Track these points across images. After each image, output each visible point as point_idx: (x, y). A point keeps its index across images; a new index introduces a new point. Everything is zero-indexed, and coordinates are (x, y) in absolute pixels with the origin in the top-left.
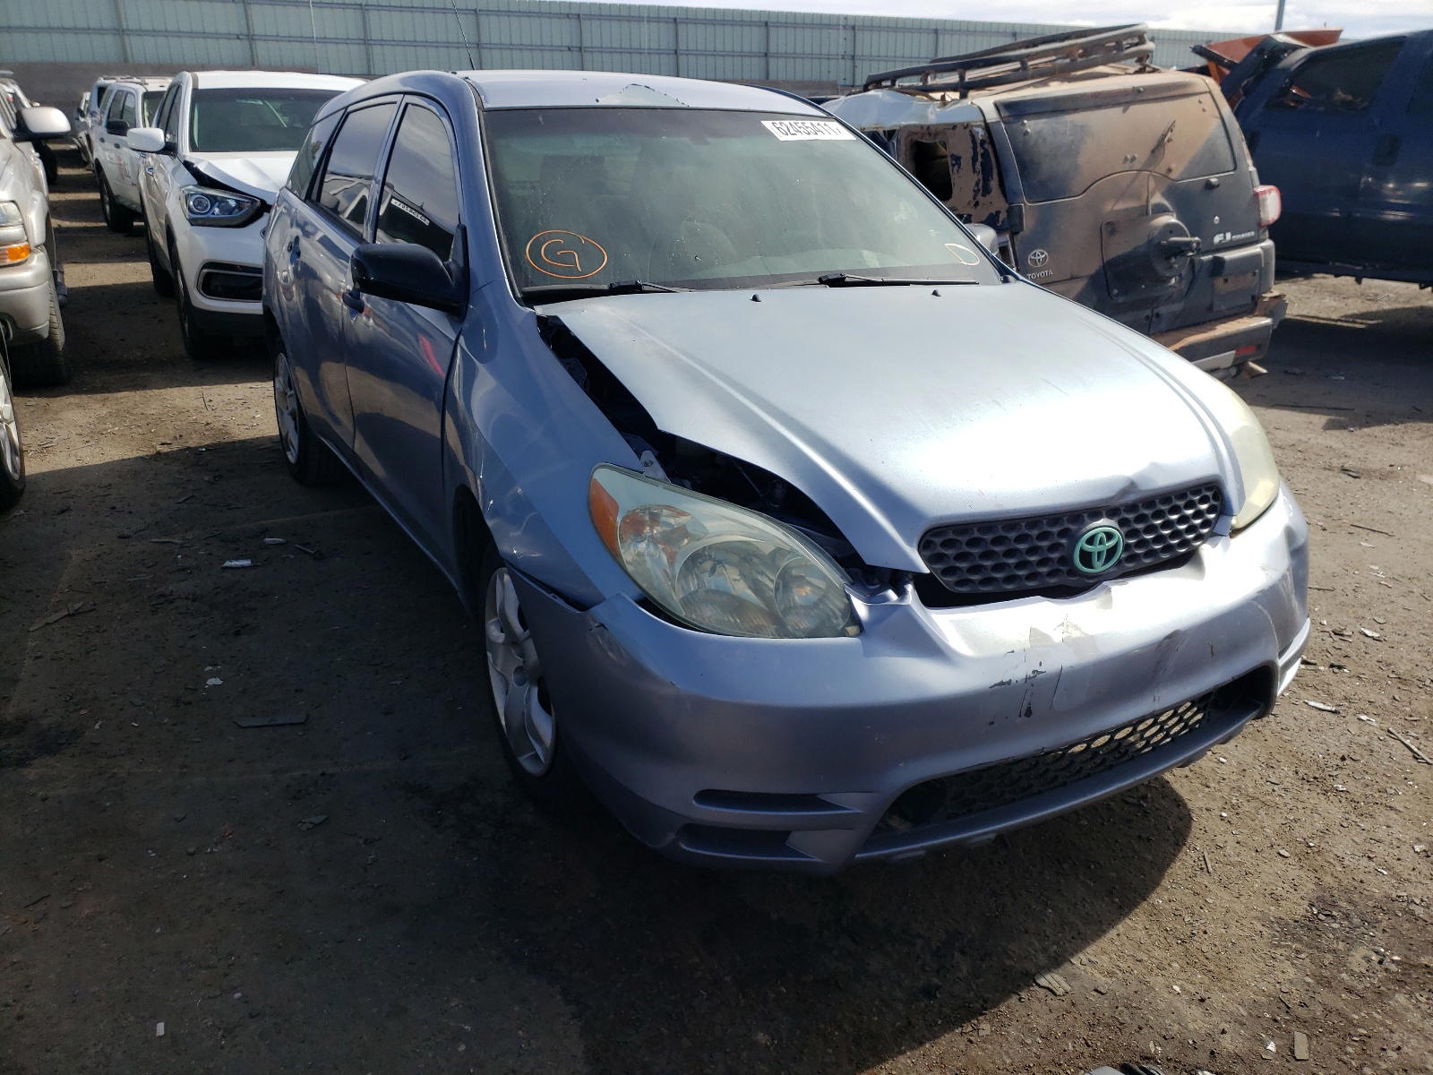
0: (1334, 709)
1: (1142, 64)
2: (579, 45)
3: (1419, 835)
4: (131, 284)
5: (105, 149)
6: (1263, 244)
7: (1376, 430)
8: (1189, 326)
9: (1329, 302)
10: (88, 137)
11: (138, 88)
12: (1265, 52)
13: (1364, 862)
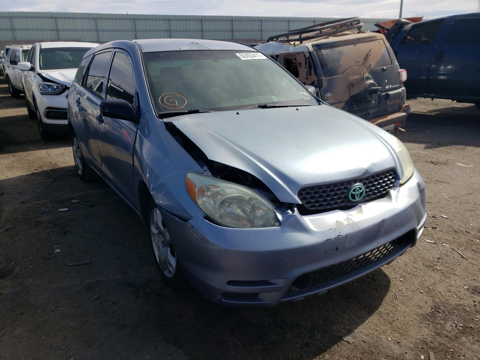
0: (434, 242)
1: (359, 30)
2: (169, 29)
3: (465, 283)
4: (21, 115)
5: (10, 70)
6: (402, 89)
7: (441, 149)
8: (379, 117)
9: (423, 106)
10: (3, 66)
11: (20, 48)
12: (398, 25)
13: (448, 293)
